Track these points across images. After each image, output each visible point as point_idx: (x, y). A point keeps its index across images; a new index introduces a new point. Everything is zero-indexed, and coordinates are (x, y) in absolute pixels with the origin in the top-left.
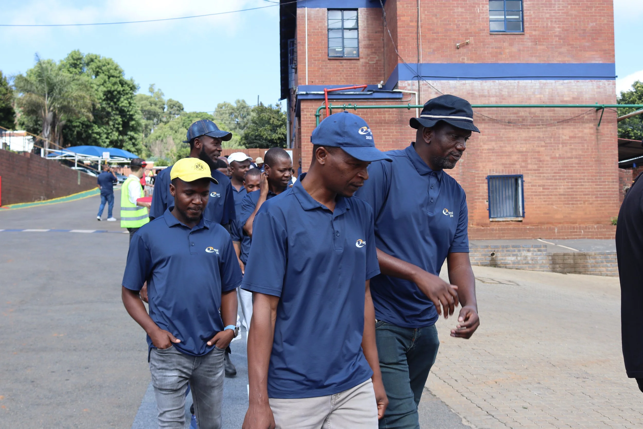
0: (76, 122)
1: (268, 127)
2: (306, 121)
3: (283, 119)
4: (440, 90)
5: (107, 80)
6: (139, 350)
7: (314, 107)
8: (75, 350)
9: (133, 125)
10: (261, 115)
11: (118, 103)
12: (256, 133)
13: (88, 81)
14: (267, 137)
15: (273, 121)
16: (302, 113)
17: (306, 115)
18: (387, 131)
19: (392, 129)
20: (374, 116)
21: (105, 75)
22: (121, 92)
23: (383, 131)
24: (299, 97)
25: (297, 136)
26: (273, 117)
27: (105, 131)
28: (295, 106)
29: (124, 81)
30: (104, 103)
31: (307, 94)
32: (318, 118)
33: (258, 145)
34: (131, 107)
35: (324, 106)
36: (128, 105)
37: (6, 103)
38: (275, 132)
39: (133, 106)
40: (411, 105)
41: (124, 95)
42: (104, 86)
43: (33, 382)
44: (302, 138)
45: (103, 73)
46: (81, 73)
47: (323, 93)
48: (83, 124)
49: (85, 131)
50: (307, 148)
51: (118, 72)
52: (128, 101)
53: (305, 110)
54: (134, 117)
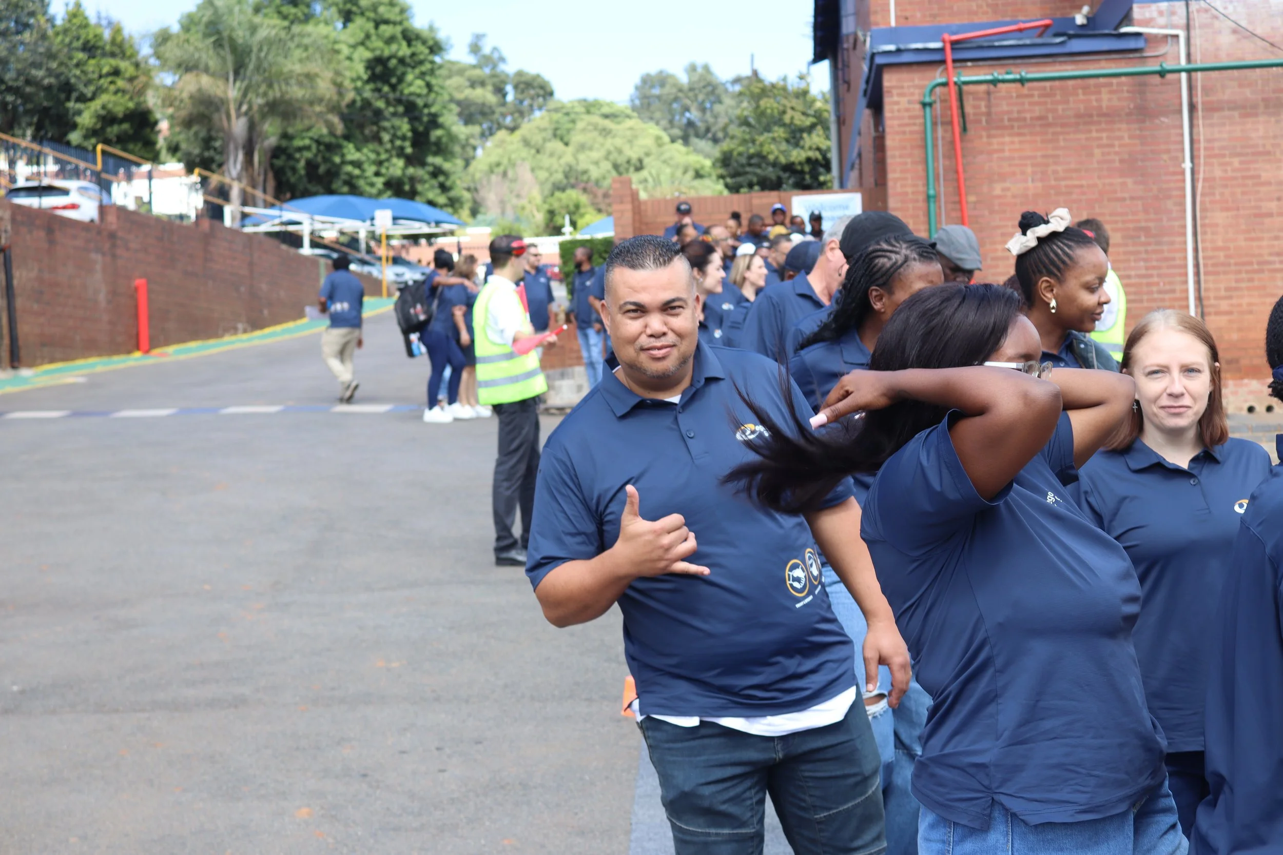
0: (303, 138)
1: (779, 132)
2: (899, 118)
3: (816, 112)
4: (1243, 23)
5: (372, 31)
6: (586, 700)
7: (917, 82)
8: (437, 699)
9: (439, 139)
10: (763, 103)
11: (400, 87)
12: (748, 149)
13: (326, 37)
14: (777, 158)
15: (792, 118)
16: (887, 100)
17: (897, 103)
18: (1104, 135)
19: (1119, 130)
20: (1071, 99)
21: (368, 19)
22: (408, 60)
23: (1094, 134)
24: (879, 60)
25: (869, 156)
26: (793, 108)
27: (373, 156)
28: (867, 82)
29: (412, 31)
30: (369, 87)
31: (899, 51)
32: (928, 109)
33: (755, 180)
34: (433, 96)
35: (943, 80)
36: (425, 91)
37: (136, 100)
38: (797, 145)
39: (437, 93)
40: (1168, 66)
41: (413, 68)
42: (367, 48)
43: (365, 776)
44: (889, 161)
45: (362, 14)
46: (307, 18)
47: (937, 45)
48: (318, 142)
49: (326, 160)
50: (903, 186)
51: (397, 10)
52: (423, 79)
53: (895, 92)
54: (441, 120)
